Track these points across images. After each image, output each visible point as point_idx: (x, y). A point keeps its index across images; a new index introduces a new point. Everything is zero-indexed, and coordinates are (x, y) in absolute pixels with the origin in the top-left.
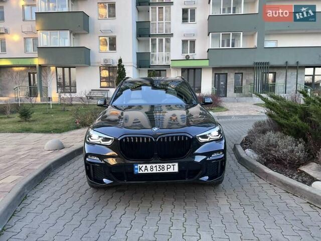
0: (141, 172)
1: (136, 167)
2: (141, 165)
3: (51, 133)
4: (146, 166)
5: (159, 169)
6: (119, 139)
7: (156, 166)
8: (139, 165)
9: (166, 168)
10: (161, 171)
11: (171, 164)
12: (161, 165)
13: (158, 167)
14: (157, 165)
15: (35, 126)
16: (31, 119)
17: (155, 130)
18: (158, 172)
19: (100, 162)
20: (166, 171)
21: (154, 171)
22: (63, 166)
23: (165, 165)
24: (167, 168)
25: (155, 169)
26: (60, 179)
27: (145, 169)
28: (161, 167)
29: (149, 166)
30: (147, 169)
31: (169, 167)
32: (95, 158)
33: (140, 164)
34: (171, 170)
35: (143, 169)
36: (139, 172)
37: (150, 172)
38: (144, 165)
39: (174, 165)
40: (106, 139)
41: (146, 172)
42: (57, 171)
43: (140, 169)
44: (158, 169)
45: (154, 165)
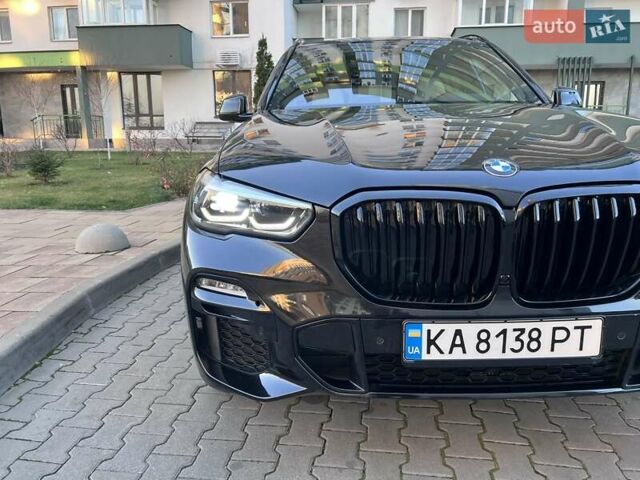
0: (435, 355)
1: (412, 333)
2: (435, 328)
3: (102, 210)
4: (458, 333)
5: (517, 346)
6: (336, 211)
7: (504, 332)
8: (426, 327)
9: (546, 340)
10: (525, 354)
11: (570, 324)
12: (528, 326)
13: (511, 336)
14: (510, 326)
15: (65, 194)
16: (59, 179)
17: (498, 168)
18: (509, 355)
19: (251, 305)
20: (544, 353)
21: (495, 354)
22: (125, 300)
23: (546, 327)
24: (554, 341)
25: (496, 343)
26: (111, 343)
27: (454, 345)
28: (525, 338)
29: (470, 330)
30: (462, 345)
31: (561, 335)
32: (230, 289)
33: (433, 319)
34: (568, 350)
35: (444, 342)
36: (425, 357)
37: (472, 354)
38: (450, 328)
39: (583, 328)
40: (275, 213)
41: (458, 354)
42: (104, 315)
43: (431, 342)
44: (512, 343)
45: (495, 328)
